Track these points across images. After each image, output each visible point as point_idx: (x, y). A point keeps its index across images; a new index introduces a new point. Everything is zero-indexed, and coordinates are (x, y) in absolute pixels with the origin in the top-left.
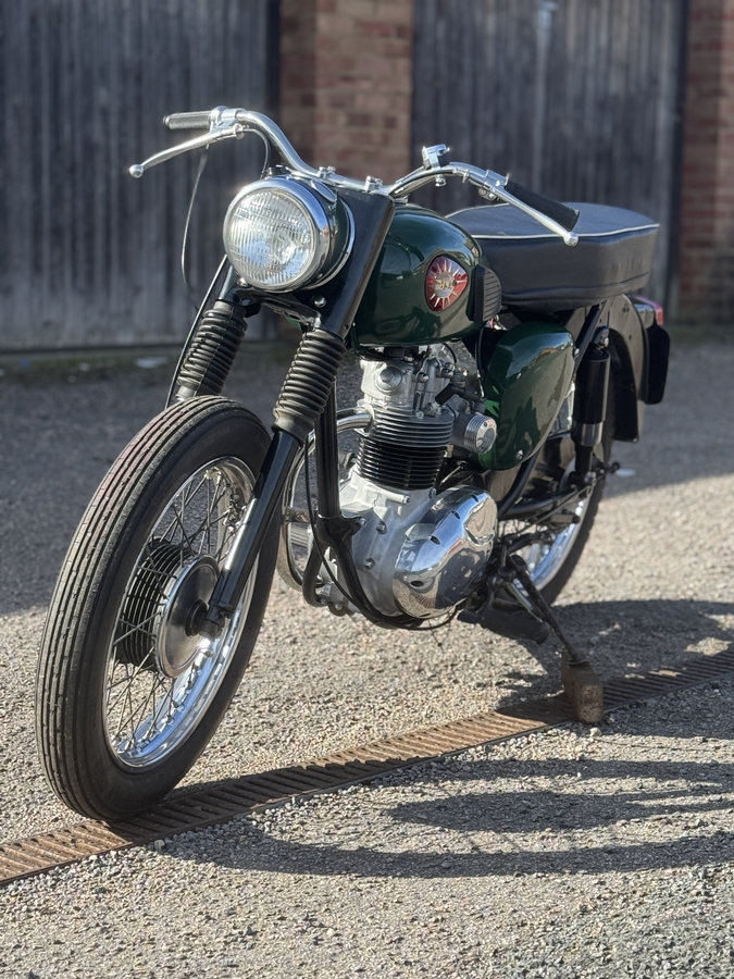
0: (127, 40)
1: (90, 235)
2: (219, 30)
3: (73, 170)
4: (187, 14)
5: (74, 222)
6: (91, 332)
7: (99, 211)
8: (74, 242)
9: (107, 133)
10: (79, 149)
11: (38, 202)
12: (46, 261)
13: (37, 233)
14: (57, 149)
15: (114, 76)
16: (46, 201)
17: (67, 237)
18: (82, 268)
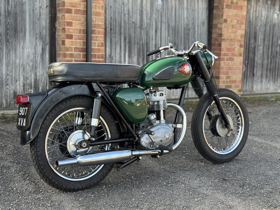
1: (275, 70)
3: (274, 57)
5: (273, 67)
8: (273, 72)
10: (275, 53)
11: (268, 64)
12: (268, 75)
13: (267, 70)
14: (272, 52)
16: (269, 63)
17: (272, 70)
18: (274, 77)
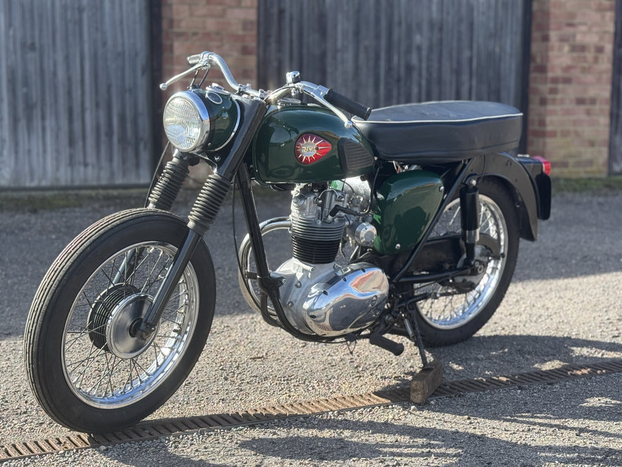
0: (434, 8)
3: (399, 80)
9: (420, 60)
10: (403, 69)
14: (389, 69)
15: (425, 27)
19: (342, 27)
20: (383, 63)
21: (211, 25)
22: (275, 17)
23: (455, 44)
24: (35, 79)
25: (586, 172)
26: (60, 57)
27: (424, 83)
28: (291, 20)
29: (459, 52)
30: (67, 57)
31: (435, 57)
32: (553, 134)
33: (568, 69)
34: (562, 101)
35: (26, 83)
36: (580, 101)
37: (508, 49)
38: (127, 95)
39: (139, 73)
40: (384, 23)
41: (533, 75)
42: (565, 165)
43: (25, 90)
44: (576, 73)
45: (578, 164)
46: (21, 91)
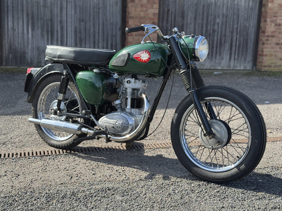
0: (225, 10)
2: (247, 7)
4: (239, 4)
6: (211, 66)
7: (215, 43)
9: (218, 28)
15: (221, 17)
19: (190, 16)
20: (204, 29)
21: (142, 14)
22: (166, 12)
23: (232, 22)
24: (83, 31)
25: (278, 69)
26: (92, 24)
27: (219, 36)
28: (172, 13)
29: (233, 25)
30: (94, 24)
31: (224, 27)
32: (266, 55)
33: (273, 32)
34: (270, 44)
35: (80, 33)
36: (277, 44)
37: (252, 25)
38: (114, 38)
39: (118, 30)
40: (205, 15)
41: (261, 34)
42: (270, 66)
43: (80, 35)
44: (276, 34)
45: (275, 66)
46: (78, 35)
